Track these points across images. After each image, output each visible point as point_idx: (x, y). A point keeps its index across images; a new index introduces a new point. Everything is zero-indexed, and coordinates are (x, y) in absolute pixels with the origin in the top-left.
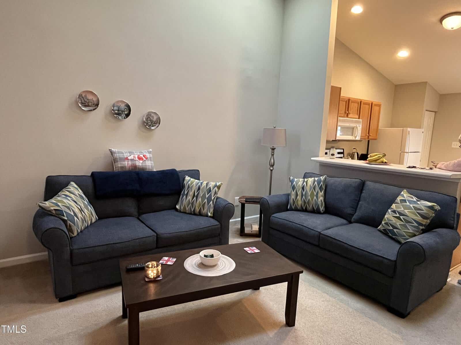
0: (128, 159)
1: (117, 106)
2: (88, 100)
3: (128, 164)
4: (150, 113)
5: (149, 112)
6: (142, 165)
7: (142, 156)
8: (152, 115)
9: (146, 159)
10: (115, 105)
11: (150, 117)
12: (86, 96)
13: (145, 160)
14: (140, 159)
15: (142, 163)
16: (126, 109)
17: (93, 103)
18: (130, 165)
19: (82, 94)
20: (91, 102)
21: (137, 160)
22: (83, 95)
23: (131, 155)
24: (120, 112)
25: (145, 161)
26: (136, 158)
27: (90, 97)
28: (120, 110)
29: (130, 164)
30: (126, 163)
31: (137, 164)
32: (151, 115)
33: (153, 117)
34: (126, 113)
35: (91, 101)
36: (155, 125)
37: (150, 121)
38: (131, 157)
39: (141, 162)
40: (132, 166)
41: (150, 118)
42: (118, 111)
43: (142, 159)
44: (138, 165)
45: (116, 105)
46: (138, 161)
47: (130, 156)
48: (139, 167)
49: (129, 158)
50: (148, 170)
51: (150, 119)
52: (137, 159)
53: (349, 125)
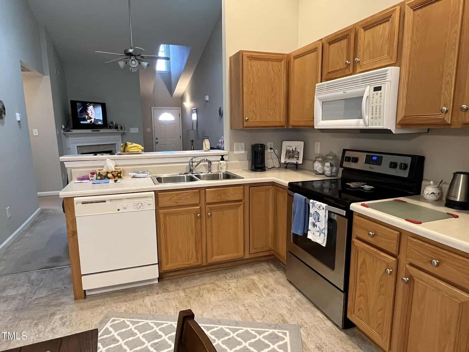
53: (344, 92)
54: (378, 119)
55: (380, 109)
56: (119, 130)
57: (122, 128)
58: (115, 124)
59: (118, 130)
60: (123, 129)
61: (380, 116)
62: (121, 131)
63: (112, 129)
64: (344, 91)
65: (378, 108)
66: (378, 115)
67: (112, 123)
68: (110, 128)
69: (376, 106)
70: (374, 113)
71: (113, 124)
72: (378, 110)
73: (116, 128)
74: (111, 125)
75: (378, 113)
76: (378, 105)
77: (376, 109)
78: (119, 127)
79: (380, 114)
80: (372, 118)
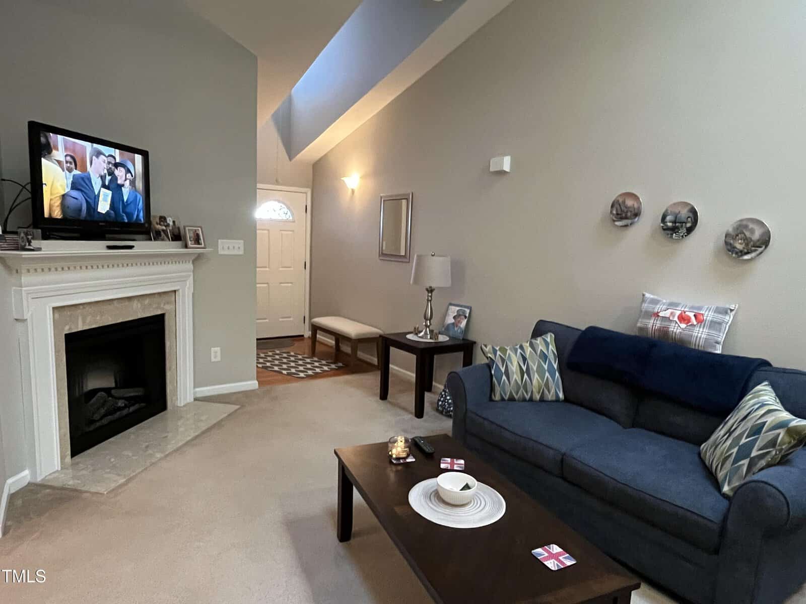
0: (658, 316)
1: (672, 214)
2: (626, 208)
3: (653, 325)
4: (744, 223)
5: (741, 221)
6: (681, 333)
7: (691, 315)
8: (751, 226)
9: (698, 323)
10: (669, 212)
11: (745, 232)
12: (624, 202)
13: (695, 323)
14: (683, 318)
15: (683, 329)
16: (689, 217)
17: (633, 212)
18: (656, 328)
19: (617, 199)
20: (631, 211)
21: (675, 321)
22: (621, 201)
23: (668, 309)
24: (677, 224)
25: (695, 326)
26: (674, 317)
27: (630, 203)
28: (677, 221)
29: (657, 325)
30: (652, 321)
31: (670, 329)
32: (746, 227)
33: (752, 231)
34: (689, 225)
35: (630, 209)
36: (755, 251)
37: (744, 240)
38: (667, 314)
39: (683, 326)
40: (659, 330)
41: (743, 233)
42: (674, 222)
43: (686, 321)
44: (673, 331)
45: (671, 212)
46: (677, 323)
47: (665, 310)
48: (672, 336)
49: (661, 314)
50: (693, 347)
51: (745, 235)
52: (676, 319)
56: (190, 243)
57: (197, 240)
58: (171, 223)
59: (186, 246)
60: (202, 241)
62: (194, 250)
63: (163, 240)
67: (163, 219)
68: (158, 236)
71: (168, 225)
73: (177, 237)
74: (159, 227)
78: (189, 235)
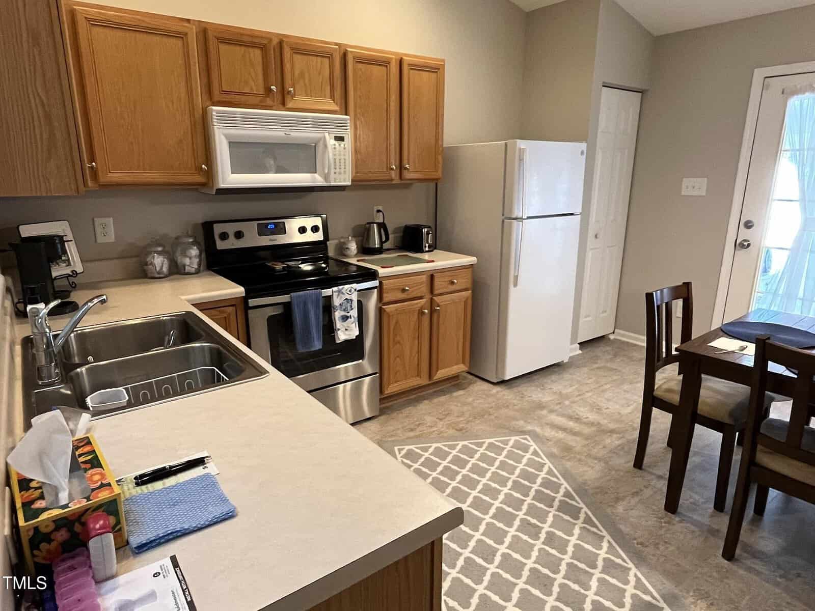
53: (285, 134)
54: (342, 175)
55: (345, 163)
61: (345, 172)
64: (287, 133)
65: (342, 161)
66: (342, 170)
69: (340, 160)
70: (338, 167)
72: (342, 164)
75: (343, 167)
76: (342, 157)
77: (340, 162)
79: (345, 168)
80: (335, 173)
